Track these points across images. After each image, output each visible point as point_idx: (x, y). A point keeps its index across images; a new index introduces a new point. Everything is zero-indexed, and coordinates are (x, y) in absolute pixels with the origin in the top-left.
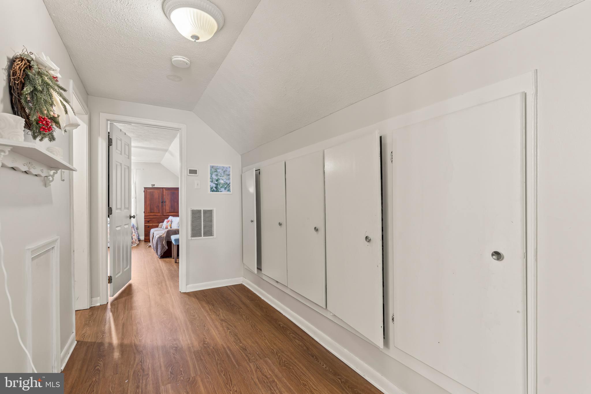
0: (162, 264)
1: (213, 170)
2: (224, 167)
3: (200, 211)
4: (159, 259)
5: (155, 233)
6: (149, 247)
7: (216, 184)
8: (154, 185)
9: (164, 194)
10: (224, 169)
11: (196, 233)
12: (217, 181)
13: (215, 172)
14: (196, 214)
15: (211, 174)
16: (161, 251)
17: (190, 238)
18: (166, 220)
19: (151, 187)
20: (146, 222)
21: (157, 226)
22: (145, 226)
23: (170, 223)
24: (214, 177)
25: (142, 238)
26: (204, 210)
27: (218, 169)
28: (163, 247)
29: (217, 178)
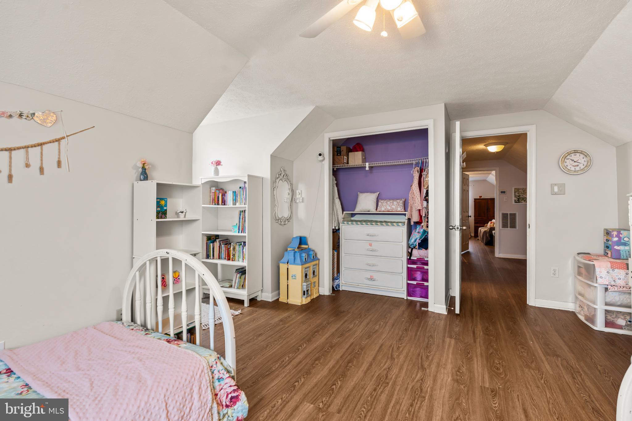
0: (487, 248)
1: (516, 190)
2: (523, 188)
3: (507, 214)
4: (484, 245)
5: (482, 230)
6: (478, 240)
7: (518, 198)
8: (482, 196)
9: (489, 203)
10: (524, 190)
11: (505, 225)
12: (519, 196)
13: (517, 191)
14: (505, 216)
15: (514, 193)
16: (486, 240)
17: (501, 228)
18: (490, 222)
19: (479, 198)
20: (475, 223)
21: (483, 226)
22: (475, 226)
23: (493, 224)
24: (517, 194)
25: (473, 235)
26: (510, 213)
27: (520, 189)
28: (487, 238)
29: (518, 195)
